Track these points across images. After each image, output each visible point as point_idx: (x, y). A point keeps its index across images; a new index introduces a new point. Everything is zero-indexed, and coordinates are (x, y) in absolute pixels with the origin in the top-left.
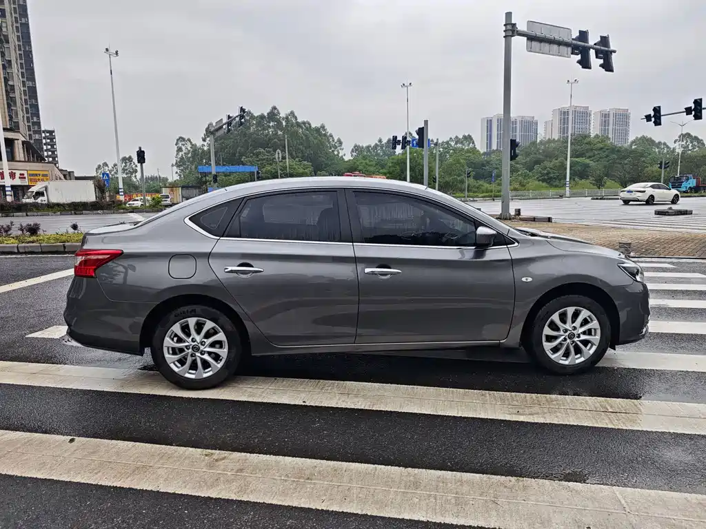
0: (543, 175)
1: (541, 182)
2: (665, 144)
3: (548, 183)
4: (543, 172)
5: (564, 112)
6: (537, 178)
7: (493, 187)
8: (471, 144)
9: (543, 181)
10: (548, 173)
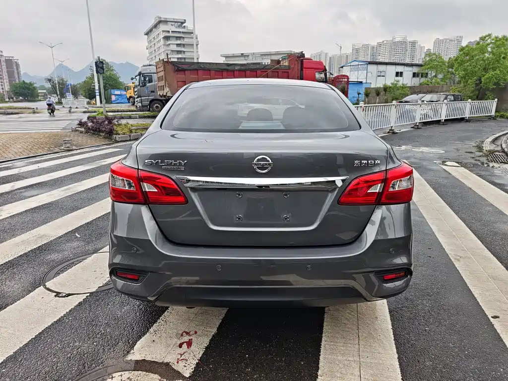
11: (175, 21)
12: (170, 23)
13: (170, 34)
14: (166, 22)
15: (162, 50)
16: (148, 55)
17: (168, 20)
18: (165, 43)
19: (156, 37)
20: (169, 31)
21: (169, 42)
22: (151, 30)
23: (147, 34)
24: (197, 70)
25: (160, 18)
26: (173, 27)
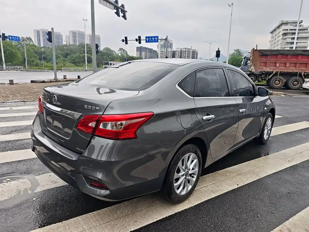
0: (72, 60)
1: (71, 64)
2: (114, 51)
3: (75, 64)
4: (72, 59)
5: (74, 33)
6: (70, 62)
7: (49, 64)
8: (31, 42)
9: (73, 63)
10: (74, 60)
11: (294, 22)
12: (289, 24)
13: (289, 31)
14: (286, 24)
15: (280, 42)
16: (270, 46)
17: (289, 22)
18: (283, 37)
19: (277, 34)
20: (288, 30)
21: (286, 37)
22: (275, 30)
23: (272, 33)
24: (277, 55)
25: (283, 21)
26: (292, 26)
